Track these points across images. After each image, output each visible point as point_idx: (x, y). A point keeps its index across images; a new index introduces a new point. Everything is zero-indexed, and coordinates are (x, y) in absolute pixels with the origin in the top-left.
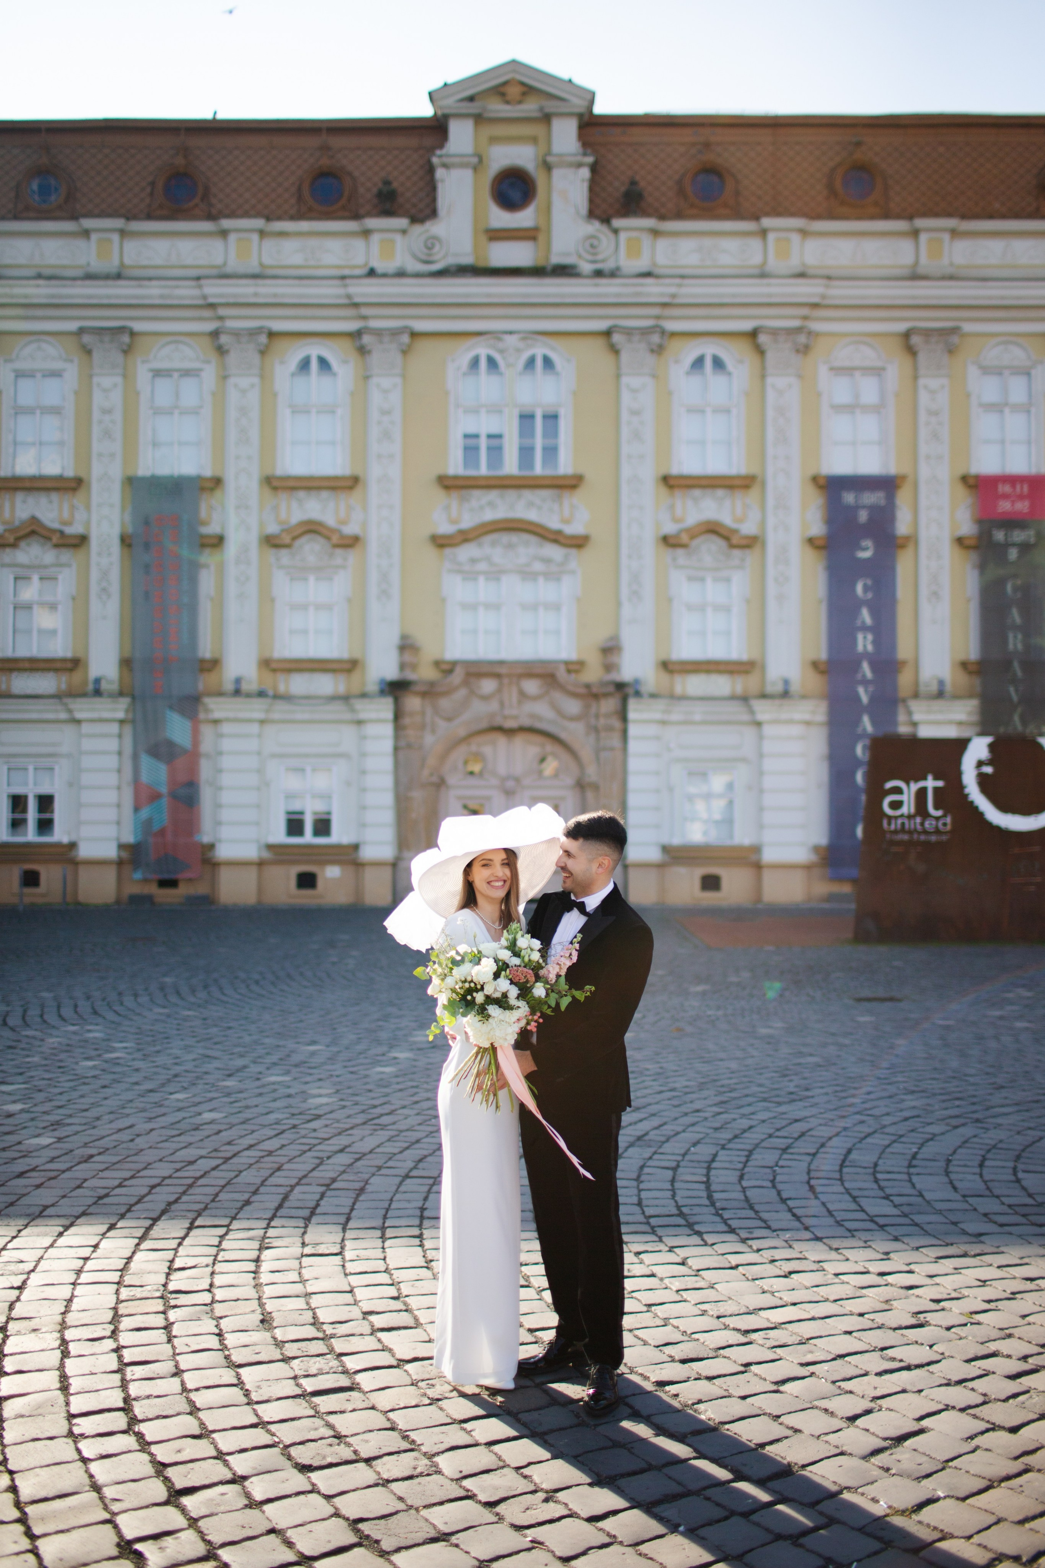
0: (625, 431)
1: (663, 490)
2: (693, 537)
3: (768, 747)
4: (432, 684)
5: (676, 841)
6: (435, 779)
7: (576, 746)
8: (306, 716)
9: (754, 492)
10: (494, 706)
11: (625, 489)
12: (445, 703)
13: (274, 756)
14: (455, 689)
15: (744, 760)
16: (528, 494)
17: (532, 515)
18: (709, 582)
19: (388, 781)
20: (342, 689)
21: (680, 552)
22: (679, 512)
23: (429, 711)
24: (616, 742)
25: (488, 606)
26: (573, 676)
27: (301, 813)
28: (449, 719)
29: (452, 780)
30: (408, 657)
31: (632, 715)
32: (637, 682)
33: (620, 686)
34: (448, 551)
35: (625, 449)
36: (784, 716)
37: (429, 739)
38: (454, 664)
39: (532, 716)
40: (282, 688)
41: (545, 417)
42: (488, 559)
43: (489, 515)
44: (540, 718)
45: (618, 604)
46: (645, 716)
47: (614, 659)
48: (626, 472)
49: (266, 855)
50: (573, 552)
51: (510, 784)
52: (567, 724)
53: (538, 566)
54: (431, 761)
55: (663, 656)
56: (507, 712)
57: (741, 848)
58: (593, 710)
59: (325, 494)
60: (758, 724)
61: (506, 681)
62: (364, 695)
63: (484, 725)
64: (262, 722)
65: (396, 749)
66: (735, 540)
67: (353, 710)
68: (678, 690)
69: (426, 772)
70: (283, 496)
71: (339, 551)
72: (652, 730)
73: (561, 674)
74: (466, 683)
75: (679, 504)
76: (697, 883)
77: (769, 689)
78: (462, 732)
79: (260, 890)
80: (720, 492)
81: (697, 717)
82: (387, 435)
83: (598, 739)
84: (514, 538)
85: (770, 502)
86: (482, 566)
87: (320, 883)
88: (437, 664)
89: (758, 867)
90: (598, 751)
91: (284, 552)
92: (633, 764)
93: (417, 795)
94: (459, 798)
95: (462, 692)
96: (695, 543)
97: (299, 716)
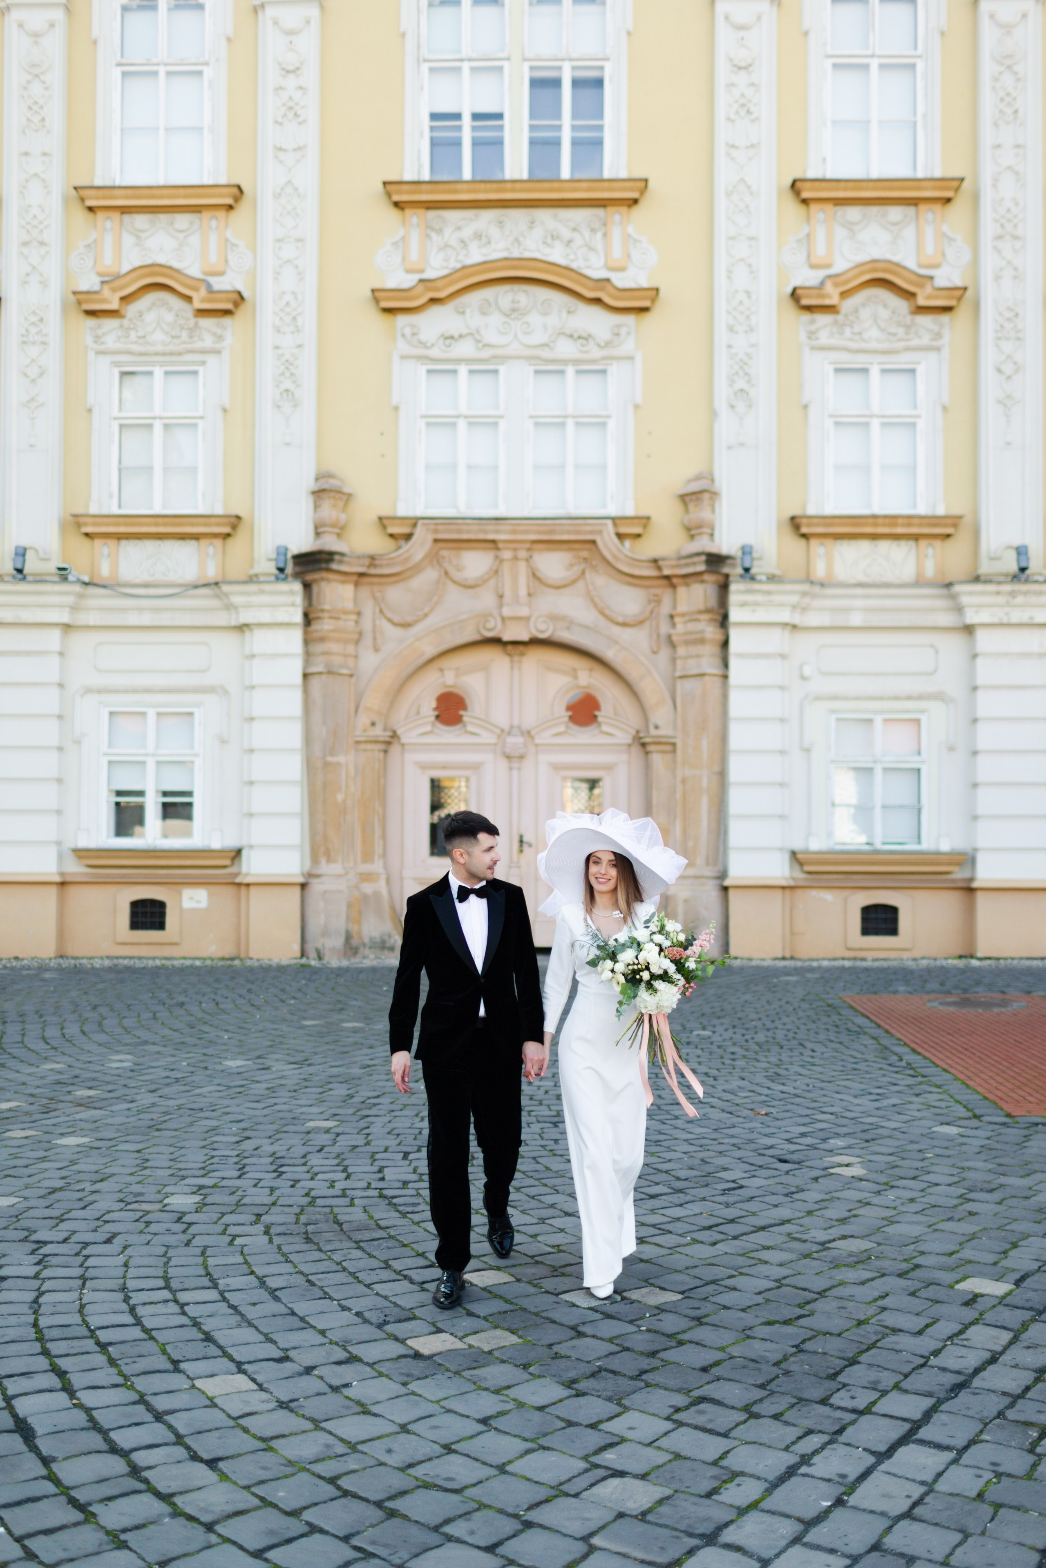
0: (722, 99)
1: (793, 208)
2: (844, 295)
3: (985, 672)
4: (373, 559)
5: (816, 844)
6: (378, 732)
7: (632, 673)
8: (146, 619)
9: (959, 210)
10: (486, 600)
11: (722, 204)
12: (396, 594)
13: (88, 690)
14: (417, 569)
15: (939, 697)
16: (544, 215)
17: (556, 255)
18: (875, 371)
19: (294, 735)
20: (212, 572)
21: (822, 320)
22: (820, 250)
23: (368, 610)
24: (709, 664)
25: (474, 422)
26: (627, 543)
27: (141, 793)
28: (406, 625)
29: (408, 736)
30: (328, 511)
31: (735, 615)
32: (746, 550)
33: (715, 561)
34: (402, 320)
35: (723, 134)
36: (1017, 616)
37: (368, 661)
38: (414, 522)
39: (554, 618)
40: (105, 570)
41: (577, 83)
42: (474, 335)
43: (476, 255)
44: (570, 624)
45: (713, 414)
46: (761, 615)
47: (704, 514)
48: (725, 176)
49: (74, 868)
50: (630, 320)
51: (515, 741)
52: (616, 630)
53: (566, 349)
54: (373, 700)
55: (795, 510)
56: (506, 611)
57: (936, 857)
58: (665, 608)
59: (182, 220)
60: (969, 630)
61: (507, 555)
62: (252, 579)
63: (469, 635)
64: (67, 627)
65: (305, 676)
66: (921, 301)
67: (229, 607)
68: (820, 571)
69: (363, 720)
70: (108, 223)
71: (207, 323)
72: (775, 640)
73: (607, 541)
74: (433, 558)
75: (820, 233)
76: (855, 921)
77: (985, 568)
78: (430, 651)
79: (61, 935)
80: (895, 213)
81: (856, 619)
82: (292, 111)
83: (674, 660)
84: (523, 295)
85: (988, 228)
86: (465, 349)
87: (171, 919)
88: (382, 522)
89: (969, 890)
90: (673, 681)
91: (109, 324)
92: (738, 703)
93: (346, 759)
94: (424, 767)
95: (430, 575)
96: (847, 305)
97: (133, 619)
